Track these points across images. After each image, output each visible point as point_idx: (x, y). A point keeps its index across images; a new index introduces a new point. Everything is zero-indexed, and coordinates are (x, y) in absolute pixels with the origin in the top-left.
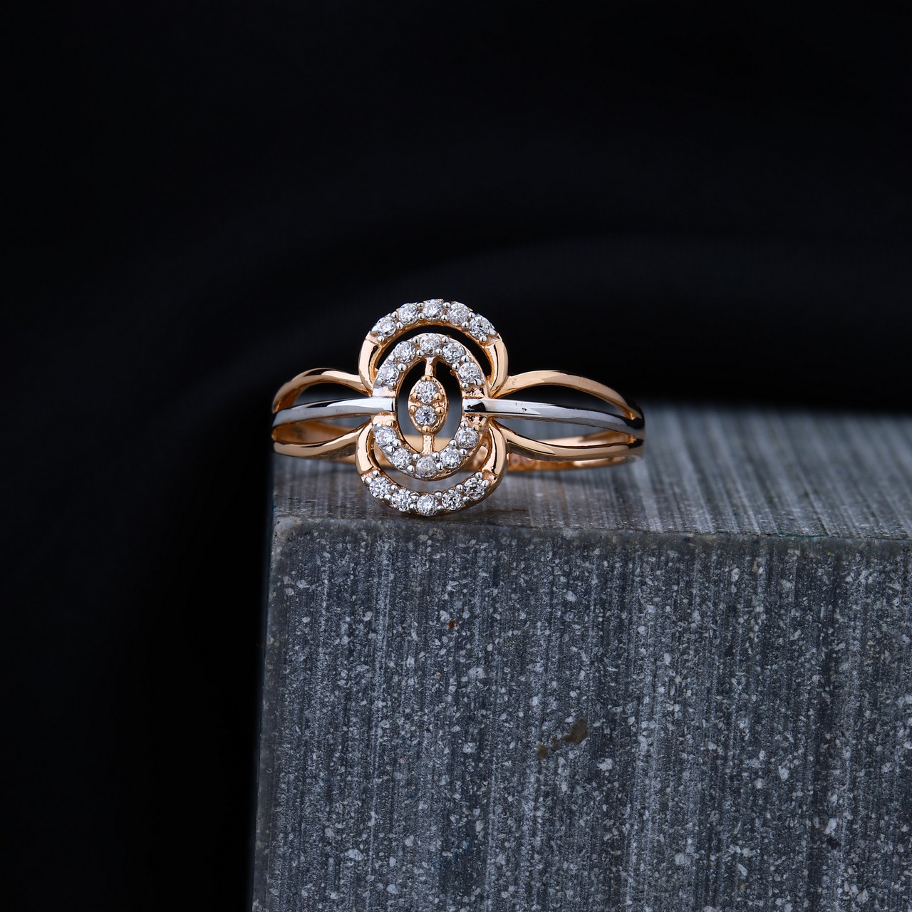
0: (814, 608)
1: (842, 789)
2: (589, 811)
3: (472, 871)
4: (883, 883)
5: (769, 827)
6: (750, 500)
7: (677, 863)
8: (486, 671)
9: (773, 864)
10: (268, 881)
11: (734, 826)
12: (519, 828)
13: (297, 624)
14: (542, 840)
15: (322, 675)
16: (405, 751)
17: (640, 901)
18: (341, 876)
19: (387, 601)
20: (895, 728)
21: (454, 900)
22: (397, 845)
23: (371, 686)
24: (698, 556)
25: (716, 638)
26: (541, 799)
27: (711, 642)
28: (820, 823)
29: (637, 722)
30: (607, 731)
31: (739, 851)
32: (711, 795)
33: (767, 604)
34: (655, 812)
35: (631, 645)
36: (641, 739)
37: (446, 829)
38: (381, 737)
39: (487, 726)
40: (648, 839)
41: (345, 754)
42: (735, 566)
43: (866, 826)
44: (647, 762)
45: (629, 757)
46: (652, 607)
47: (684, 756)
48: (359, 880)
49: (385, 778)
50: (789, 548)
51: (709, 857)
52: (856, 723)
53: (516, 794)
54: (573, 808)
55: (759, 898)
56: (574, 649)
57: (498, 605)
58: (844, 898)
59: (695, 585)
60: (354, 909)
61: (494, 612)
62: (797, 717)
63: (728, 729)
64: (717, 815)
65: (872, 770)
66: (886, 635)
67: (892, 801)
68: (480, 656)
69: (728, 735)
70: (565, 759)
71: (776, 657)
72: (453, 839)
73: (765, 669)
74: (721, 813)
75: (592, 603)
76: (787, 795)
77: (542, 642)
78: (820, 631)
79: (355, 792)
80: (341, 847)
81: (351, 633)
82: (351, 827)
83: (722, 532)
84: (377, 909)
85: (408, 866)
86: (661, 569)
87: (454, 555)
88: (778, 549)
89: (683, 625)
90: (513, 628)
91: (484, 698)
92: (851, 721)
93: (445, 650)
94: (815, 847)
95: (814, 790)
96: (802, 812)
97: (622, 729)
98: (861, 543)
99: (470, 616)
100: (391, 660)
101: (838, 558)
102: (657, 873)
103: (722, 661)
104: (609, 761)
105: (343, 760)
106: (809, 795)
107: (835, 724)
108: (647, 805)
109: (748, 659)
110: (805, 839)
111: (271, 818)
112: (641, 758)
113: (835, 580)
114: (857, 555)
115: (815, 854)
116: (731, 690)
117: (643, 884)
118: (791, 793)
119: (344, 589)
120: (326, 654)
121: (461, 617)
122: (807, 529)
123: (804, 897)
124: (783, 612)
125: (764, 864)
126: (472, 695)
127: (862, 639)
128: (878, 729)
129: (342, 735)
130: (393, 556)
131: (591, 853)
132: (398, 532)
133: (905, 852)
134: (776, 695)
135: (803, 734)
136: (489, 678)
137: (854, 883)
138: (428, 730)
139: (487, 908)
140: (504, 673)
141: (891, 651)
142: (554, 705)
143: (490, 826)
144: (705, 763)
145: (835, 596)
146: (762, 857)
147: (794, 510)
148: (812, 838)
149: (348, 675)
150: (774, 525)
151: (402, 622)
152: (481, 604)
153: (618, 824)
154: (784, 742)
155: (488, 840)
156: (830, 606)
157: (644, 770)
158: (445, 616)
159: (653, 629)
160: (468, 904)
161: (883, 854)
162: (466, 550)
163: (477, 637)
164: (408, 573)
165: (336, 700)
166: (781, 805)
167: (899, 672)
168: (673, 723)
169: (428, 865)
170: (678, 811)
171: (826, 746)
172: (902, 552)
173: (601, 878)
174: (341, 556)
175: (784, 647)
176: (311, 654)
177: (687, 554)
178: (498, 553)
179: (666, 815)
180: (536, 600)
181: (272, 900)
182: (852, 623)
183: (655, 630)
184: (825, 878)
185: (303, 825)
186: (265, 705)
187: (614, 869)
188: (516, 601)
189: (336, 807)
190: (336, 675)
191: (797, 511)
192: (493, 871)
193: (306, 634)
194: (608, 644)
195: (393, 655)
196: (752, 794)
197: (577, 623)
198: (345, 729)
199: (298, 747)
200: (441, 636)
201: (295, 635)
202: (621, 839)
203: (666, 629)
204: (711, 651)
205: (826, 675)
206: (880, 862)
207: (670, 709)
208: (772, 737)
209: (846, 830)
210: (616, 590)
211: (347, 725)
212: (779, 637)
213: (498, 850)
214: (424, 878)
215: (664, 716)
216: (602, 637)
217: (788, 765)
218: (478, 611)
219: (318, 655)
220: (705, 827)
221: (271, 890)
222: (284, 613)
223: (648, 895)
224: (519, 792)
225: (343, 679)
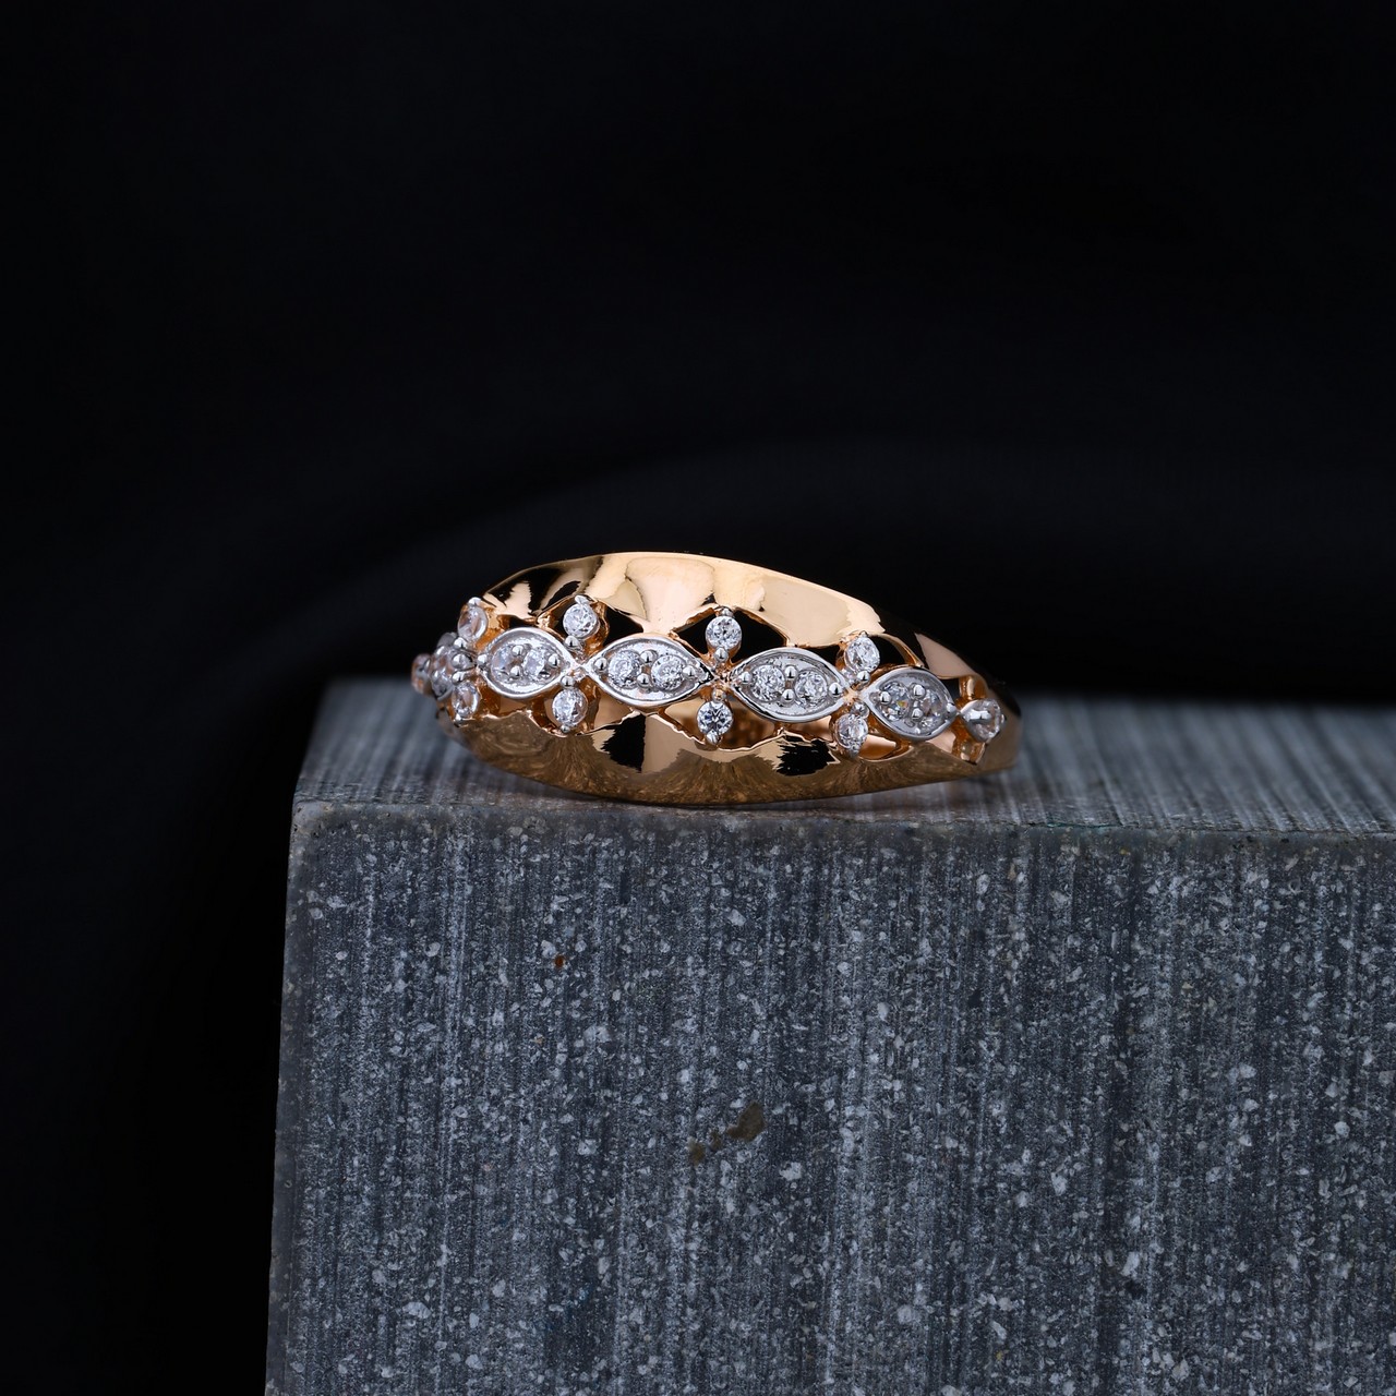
0: (1101, 934)
1: (1147, 1207)
2: (767, 1242)
3: (593, 1334)
4: (1210, 1350)
5: (1038, 1265)
7: (901, 1320)
8: (611, 1031)
9: (1045, 1322)
10: (288, 1351)
11: (986, 1264)
12: (663, 1268)
13: (328, 962)
14: (698, 1287)
15: (366, 1039)
16: (491, 1153)
17: (846, 1379)
18: (397, 1342)
19: (463, 927)
20: (1225, 1115)
21: (567, 1378)
22: (481, 1295)
23: (439, 1055)
24: (927, 855)
25: (954, 979)
26: (696, 1224)
27: (947, 986)
28: (1115, 1259)
29: (839, 1106)
30: (793, 1121)
31: (993, 1301)
32: (950, 1216)
33: (1031, 928)
34: (867, 1244)
35: (828, 991)
36: (845, 1132)
37: (553, 1270)
38: (455, 1132)
39: (613, 1114)
40: (857, 1285)
41: (401, 1157)
42: (983, 871)
43: (1185, 1263)
44: (854, 1167)
45: (826, 1160)
46: (859, 933)
47: (910, 1157)
48: (424, 1348)
49: (462, 1193)
50: (1064, 843)
51: (948, 1311)
52: (1166, 1107)
53: (658, 1217)
54: (744, 1237)
55: (1025, 1373)
56: (743, 997)
57: (628, 932)
58: (1153, 1373)
59: (923, 900)
60: (417, 1393)
61: (622, 942)
62: (1078, 1098)
63: (974, 1117)
64: (960, 1248)
65: (1192, 1178)
66: (1209, 975)
67: (1222, 1225)
68: (602, 1008)
69: (974, 1126)
70: (731, 1164)
71: (1046, 1009)
72: (564, 1286)
73: (1029, 1026)
74: (966, 1245)
75: (769, 928)
76: (1065, 1216)
77: (694, 987)
78: (1110, 968)
79: (417, 1215)
80: (397, 1297)
81: (409, 976)
82: (411, 1268)
83: (963, 821)
85: (498, 1327)
86: (872, 876)
87: (562, 857)
88: (1046, 847)
89: (905, 961)
90: (651, 966)
91: (608, 1071)
92: (1160, 1104)
93: (549, 1001)
94: (1107, 1295)
95: (1105, 1209)
96: (1088, 1242)
97: (816, 1118)
98: (1170, 836)
99: (586, 950)
100: (469, 1015)
101: (1137, 859)
102: (870, 1335)
103: (964, 1014)
104: (797, 1166)
105: (398, 1167)
106: (1097, 1216)
107: (1135, 1109)
108: (854, 1232)
109: (1004, 1011)
110: (1093, 1283)
111: (293, 1255)
112: (845, 1161)
113: (1132, 892)
114: (1165, 853)
115: (1107, 1305)
116: (978, 1058)
117: (851, 1353)
118: (1071, 1213)
119: (398, 909)
120: (372, 1007)
121: (572, 951)
122: (1092, 819)
123: (1092, 1371)
124: (1054, 939)
125: (1032, 1320)
126: (590, 1067)
127: (1173, 981)
128: (1200, 1116)
129: (398, 1129)
130: (470, 858)
131: (772, 1307)
132: (478, 824)
133: (1243, 1302)
134: (1045, 1065)
135: (1088, 1124)
136: (615, 1042)
137: (1167, 1349)
138: (525, 1121)
139: (617, 1390)
140: (638, 1034)
141: (1218, 999)
142: (713, 1082)
143: (620, 1266)
144: (940, 1169)
145: (1132, 916)
146: (1029, 1311)
147: (1078, 799)
148: (1103, 1282)
149: (405, 1038)
150: (1043, 816)
151: (485, 959)
152: (603, 929)
153: (811, 1262)
154: (1060, 1137)
155: (617, 1287)
156: (1125, 931)
157: (849, 1180)
158: (548, 948)
159: (861, 966)
160: (587, 1384)
161: (1211, 1306)
162: (579, 850)
163: (597, 980)
164: (493, 884)
165: (388, 1076)
166: (1056, 1232)
167: (1230, 1030)
168: (891, 1108)
169: (527, 1325)
170: (902, 1242)
171: (1122, 1142)
172: (1232, 849)
173: (787, 1343)
174: (393, 859)
175: (1056, 993)
176: (349, 1007)
177: (910, 853)
178: (627, 853)
179: (883, 1248)
180: (685, 924)
181: (295, 1380)
182: (1159, 956)
183: (864, 968)
184: (1123, 1342)
185: (340, 1265)
186: (282, 1086)
187: (806, 1330)
188: (654, 925)
189: (389, 1238)
190: (387, 1038)
191: (1081, 801)
192: (625, 1334)
193: (342, 977)
194: (794, 990)
195: (472, 1008)
196: (1013, 1215)
197: (747, 958)
198: (401, 1120)
199: (331, 1148)
200: (543, 979)
201: (325, 978)
202: (816, 1284)
203: (880, 966)
204: (947, 999)
205: (1121, 1034)
206: (1206, 1317)
207: (888, 1087)
208: (1041, 1129)
209: (1154, 1269)
210: (804, 909)
211: (403, 1114)
212: (1049, 977)
213: (632, 1302)
214: (522, 1345)
215: (879, 1098)
216: (784, 979)
217: (1066, 1171)
218: (598, 941)
219: (359, 1009)
220: (942, 1266)
221: (293, 1364)
222: (308, 946)
223: (858, 1369)
224: (663, 1214)
225: (398, 1045)
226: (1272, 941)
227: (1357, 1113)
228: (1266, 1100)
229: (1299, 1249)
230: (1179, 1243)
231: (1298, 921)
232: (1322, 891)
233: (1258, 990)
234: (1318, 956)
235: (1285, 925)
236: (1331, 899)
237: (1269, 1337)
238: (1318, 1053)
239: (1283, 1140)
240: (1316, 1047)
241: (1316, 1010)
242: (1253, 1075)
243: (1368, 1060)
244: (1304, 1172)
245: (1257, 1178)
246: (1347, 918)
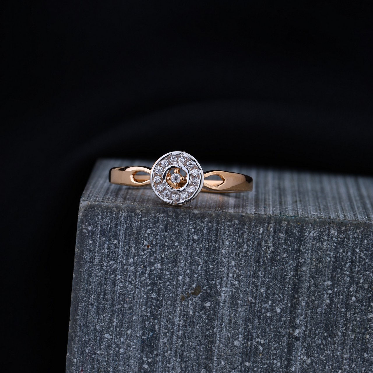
0: (292, 245)
1: (301, 317)
2: (200, 322)
3: (153, 345)
4: (317, 356)
5: (272, 331)
6: (273, 203)
7: (235, 344)
8: (161, 265)
9: (273, 346)
10: (73, 345)
11: (258, 331)
12: (173, 328)
13: (87, 244)
14: (182, 333)
15: (97, 265)
16: (128, 296)
17: (220, 359)
18: (102, 344)
19: (123, 236)
20: (323, 294)
21: (146, 356)
22: (124, 333)
23: (116, 270)
24: (247, 222)
25: (253, 255)
26: (182, 317)
27: (251, 257)
28: (292, 331)
29: (221, 287)
30: (209, 291)
31: (260, 340)
32: (249, 318)
33: (274, 243)
34: (227, 324)
35: (219, 257)
36: (222, 294)
37: (144, 327)
38: (119, 290)
39: (161, 287)
40: (224, 334)
41: (105, 296)
42: (261, 227)
43: (311, 333)
44: (224, 304)
45: (217, 301)
46: (228, 242)
47: (239, 302)
48: (109, 346)
49: (120, 306)
50: (283, 221)
51: (247, 343)
52: (307, 291)
53: (172, 314)
54: (194, 321)
55: (267, 360)
56: (197, 258)
57: (167, 239)
58: (301, 361)
59: (245, 234)
60: (107, 358)
61: (165, 242)
62: (284, 288)
63: (257, 292)
64: (251, 326)
65: (313, 310)
66: (320, 257)
67: (321, 323)
68: (159, 259)
69: (256, 294)
70: (192, 301)
71: (277, 264)
72: (146, 331)
73: (272, 268)
74: (253, 325)
75: (204, 240)
76: (279, 319)
77: (184, 254)
78: (294, 254)
79: (108, 311)
80: (102, 333)
81: (108, 248)
82: (106, 325)
83: (257, 214)
84: (116, 358)
85: (128, 341)
86: (232, 227)
87: (150, 219)
88: (278, 221)
89: (240, 250)
90: (173, 249)
91: (160, 276)
92: (306, 290)
93: (145, 256)
94: (290, 340)
95: (290, 317)
96: (285, 326)
97: (215, 290)
98: (311, 220)
99: (156, 243)
100: (124, 259)
101: (302, 226)
102: (227, 348)
103: (255, 264)
104: (209, 303)
105: (104, 298)
106: (288, 319)
107: (299, 292)
108: (223, 321)
109: (265, 264)
110: (286, 337)
111: (75, 320)
112: (222, 302)
113: (301, 234)
114: (310, 224)
115: (290, 343)
116: (258, 276)
117: (221, 352)
118: (281, 318)
119: (106, 231)
120: (99, 256)
121: (152, 244)
122: (291, 214)
123: (285, 360)
124: (280, 246)
125: (270, 346)
126: (155, 274)
127: (311, 258)
128: (316, 294)
129: (104, 288)
130: (126, 218)
131: (201, 339)
132: (128, 209)
133: (326, 344)
134: (276, 279)
135: (287, 295)
136: (162, 268)
137: (305, 355)
138: (138, 288)
139: (159, 359)
140: (168, 266)
141: (322, 263)
142: (188, 279)
143: (161, 327)
144: (247, 305)
145: (300, 241)
146: (269, 343)
147: (289, 207)
148: (289, 336)
149: (107, 265)
150: (278, 212)
151: (129, 245)
152: (160, 238)
153: (212, 328)
154: (279, 298)
155: (160, 332)
156: (298, 245)
157: (223, 307)
158: (146, 243)
159: (228, 251)
160: (152, 358)
161: (317, 344)
162: (155, 217)
163: (158, 252)
164: (132, 225)
165: (102, 274)
166: (277, 323)
168: (235, 288)
169: (136, 341)
170: (236, 324)
171: (295, 300)
172: (328, 224)
173: (205, 349)
174: (106, 217)
175: (280, 260)
176: (92, 256)
177: (242, 222)
178: (167, 218)
179: (231, 325)
180: (182, 238)
181: (74, 353)
182: (307, 252)
183: (229, 251)
184: (293, 353)
185: (87, 324)
186: (74, 276)
187: (210, 346)
188: (174, 238)
189: (101, 317)
190: (102, 264)
191: (290, 207)
192: (162, 345)
193: (91, 248)
194: (210, 256)
195: (125, 257)
196: (266, 318)
197: (198, 247)
198: (105, 286)
199: (86, 292)
200: (144, 251)
201: (86, 248)
202: (213, 334)
203: (233, 251)
204: (251, 260)
205: (296, 272)
206: (316, 347)
207: (234, 283)
208: (274, 296)
209: (303, 334)
210: (214, 235)
211: (106, 284)
212: (278, 256)
213: (164, 337)
214: (135, 347)
215: (231, 286)
216: (208, 253)
217: (280, 307)
218: (159, 241)
219: (95, 256)
220: (246, 331)
221: (74, 349)
222: (82, 239)
223: (223, 357)
224: (173, 314)
225: (105, 266)
226: (337, 249)
227: (358, 295)
228: (334, 290)
229: (341, 330)
230: (309, 327)
231: (345, 244)
232: (351, 236)
233: (333, 262)
234: (349, 253)
235: (341, 245)
236: (353, 238)
237: (332, 353)
238: (348, 279)
239: (338, 301)
240: (348, 277)
241: (348, 267)
242: (331, 284)
243: (362, 281)
244: (343, 310)
245: (331, 311)
246: (358, 243)
